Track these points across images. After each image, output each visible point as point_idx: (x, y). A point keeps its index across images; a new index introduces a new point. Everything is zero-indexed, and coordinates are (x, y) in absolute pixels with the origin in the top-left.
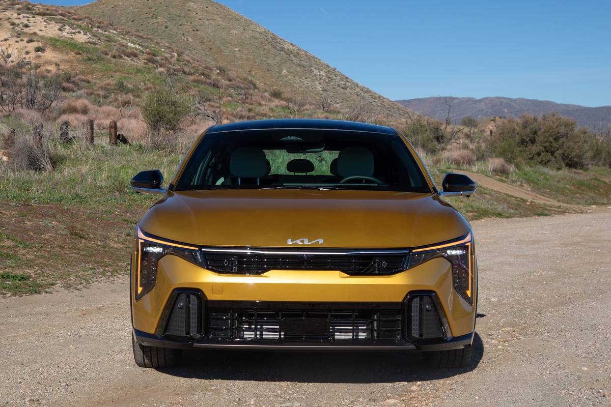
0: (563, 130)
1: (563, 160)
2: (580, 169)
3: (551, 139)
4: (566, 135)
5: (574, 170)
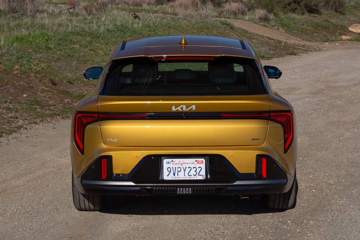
1: (306, 8)
2: (316, 14)
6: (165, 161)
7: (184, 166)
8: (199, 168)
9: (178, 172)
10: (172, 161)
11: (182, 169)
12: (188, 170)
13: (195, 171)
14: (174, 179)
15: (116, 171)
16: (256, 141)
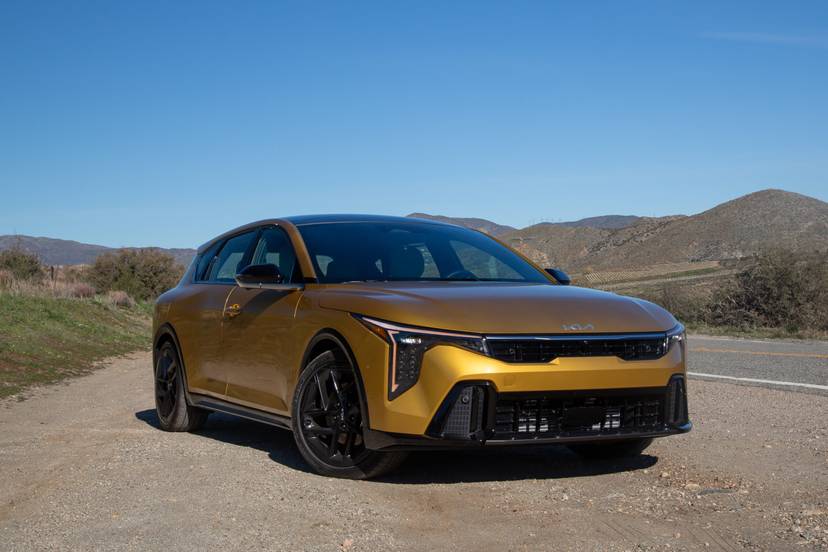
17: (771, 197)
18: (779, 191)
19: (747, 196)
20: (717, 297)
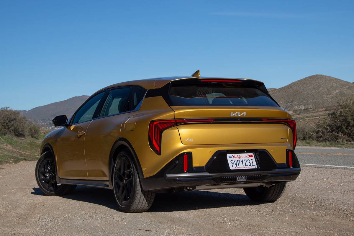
0: (13, 117)
1: (14, 132)
2: (23, 137)
3: (7, 121)
4: (15, 119)
5: (20, 138)
6: (228, 155)
7: (241, 159)
8: (251, 160)
9: (238, 163)
10: (233, 156)
11: (241, 161)
12: (244, 162)
13: (250, 163)
14: (236, 169)
15: (196, 164)
16: (283, 139)
17: (318, 79)
18: (321, 75)
19: (306, 78)
20: (318, 126)
